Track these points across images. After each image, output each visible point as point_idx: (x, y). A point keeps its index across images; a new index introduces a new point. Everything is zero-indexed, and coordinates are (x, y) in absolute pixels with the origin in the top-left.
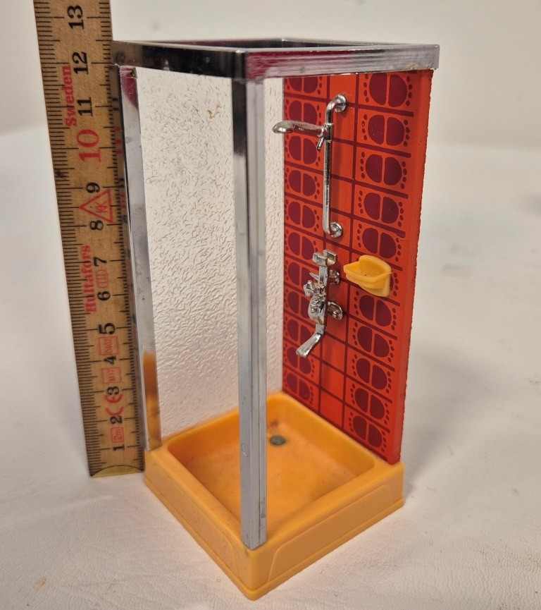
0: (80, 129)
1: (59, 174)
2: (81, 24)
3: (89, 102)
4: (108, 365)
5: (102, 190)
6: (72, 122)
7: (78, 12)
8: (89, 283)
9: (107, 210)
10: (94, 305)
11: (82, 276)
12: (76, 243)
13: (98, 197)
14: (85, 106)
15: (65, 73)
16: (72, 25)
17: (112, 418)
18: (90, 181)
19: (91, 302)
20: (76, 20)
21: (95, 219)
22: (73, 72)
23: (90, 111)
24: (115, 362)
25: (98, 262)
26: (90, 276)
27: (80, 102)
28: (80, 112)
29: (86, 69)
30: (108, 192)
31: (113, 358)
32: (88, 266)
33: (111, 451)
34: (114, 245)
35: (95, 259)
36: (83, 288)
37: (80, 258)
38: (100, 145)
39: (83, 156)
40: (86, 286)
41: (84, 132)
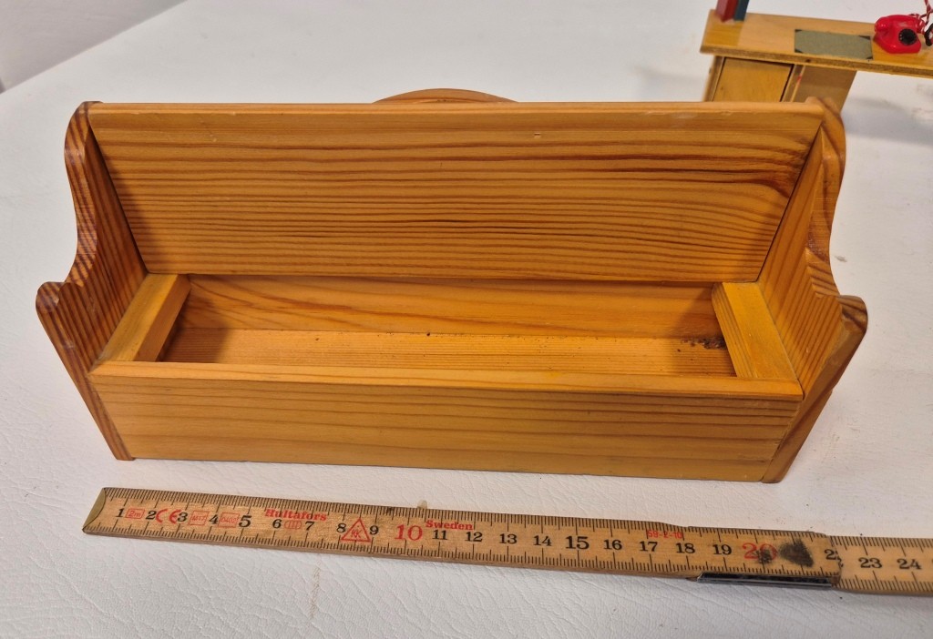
0: (423, 529)
1: (390, 510)
2: (503, 542)
3: (444, 538)
4: (210, 518)
5: (371, 537)
6: (430, 524)
7: (513, 541)
8: (292, 515)
9: (353, 538)
10: (272, 516)
11: (301, 512)
12: (331, 513)
13: (366, 532)
14: (440, 535)
15: (467, 526)
16: (503, 535)
17: (155, 513)
18: (380, 530)
19: (274, 514)
20: (506, 539)
21: (348, 527)
22: (467, 531)
23: (436, 538)
24: (211, 524)
25: (309, 525)
26: (298, 517)
27: (444, 532)
28: (437, 531)
29: (469, 540)
30: (368, 541)
31: (215, 522)
32: (307, 517)
33: (122, 507)
34: (321, 538)
35: (313, 523)
36: (290, 510)
37: (317, 512)
38: (409, 540)
39: (401, 528)
40: (291, 513)
41: (420, 531)
